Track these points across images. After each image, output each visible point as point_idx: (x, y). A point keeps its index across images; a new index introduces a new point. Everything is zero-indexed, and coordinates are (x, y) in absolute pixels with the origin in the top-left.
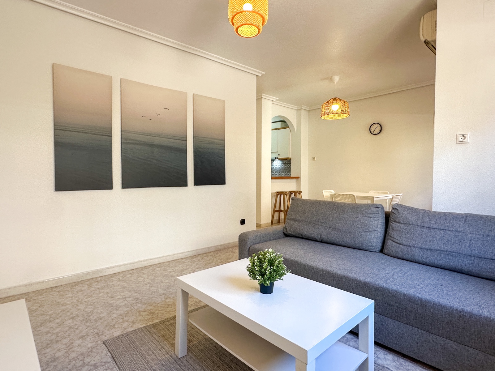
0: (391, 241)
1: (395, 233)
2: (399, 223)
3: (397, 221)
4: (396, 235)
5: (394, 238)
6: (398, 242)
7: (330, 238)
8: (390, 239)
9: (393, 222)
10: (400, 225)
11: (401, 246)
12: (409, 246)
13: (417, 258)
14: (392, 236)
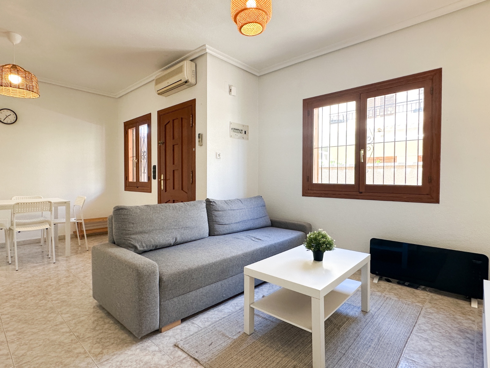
0: (217, 225)
1: (218, 219)
2: (219, 211)
3: (217, 210)
4: (219, 219)
5: (219, 222)
6: (223, 223)
7: (184, 238)
8: (216, 224)
9: (214, 212)
10: (220, 212)
11: (225, 226)
12: (229, 224)
13: (235, 230)
14: (217, 221)
